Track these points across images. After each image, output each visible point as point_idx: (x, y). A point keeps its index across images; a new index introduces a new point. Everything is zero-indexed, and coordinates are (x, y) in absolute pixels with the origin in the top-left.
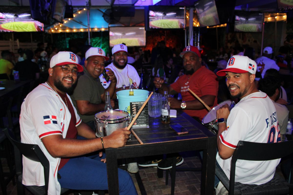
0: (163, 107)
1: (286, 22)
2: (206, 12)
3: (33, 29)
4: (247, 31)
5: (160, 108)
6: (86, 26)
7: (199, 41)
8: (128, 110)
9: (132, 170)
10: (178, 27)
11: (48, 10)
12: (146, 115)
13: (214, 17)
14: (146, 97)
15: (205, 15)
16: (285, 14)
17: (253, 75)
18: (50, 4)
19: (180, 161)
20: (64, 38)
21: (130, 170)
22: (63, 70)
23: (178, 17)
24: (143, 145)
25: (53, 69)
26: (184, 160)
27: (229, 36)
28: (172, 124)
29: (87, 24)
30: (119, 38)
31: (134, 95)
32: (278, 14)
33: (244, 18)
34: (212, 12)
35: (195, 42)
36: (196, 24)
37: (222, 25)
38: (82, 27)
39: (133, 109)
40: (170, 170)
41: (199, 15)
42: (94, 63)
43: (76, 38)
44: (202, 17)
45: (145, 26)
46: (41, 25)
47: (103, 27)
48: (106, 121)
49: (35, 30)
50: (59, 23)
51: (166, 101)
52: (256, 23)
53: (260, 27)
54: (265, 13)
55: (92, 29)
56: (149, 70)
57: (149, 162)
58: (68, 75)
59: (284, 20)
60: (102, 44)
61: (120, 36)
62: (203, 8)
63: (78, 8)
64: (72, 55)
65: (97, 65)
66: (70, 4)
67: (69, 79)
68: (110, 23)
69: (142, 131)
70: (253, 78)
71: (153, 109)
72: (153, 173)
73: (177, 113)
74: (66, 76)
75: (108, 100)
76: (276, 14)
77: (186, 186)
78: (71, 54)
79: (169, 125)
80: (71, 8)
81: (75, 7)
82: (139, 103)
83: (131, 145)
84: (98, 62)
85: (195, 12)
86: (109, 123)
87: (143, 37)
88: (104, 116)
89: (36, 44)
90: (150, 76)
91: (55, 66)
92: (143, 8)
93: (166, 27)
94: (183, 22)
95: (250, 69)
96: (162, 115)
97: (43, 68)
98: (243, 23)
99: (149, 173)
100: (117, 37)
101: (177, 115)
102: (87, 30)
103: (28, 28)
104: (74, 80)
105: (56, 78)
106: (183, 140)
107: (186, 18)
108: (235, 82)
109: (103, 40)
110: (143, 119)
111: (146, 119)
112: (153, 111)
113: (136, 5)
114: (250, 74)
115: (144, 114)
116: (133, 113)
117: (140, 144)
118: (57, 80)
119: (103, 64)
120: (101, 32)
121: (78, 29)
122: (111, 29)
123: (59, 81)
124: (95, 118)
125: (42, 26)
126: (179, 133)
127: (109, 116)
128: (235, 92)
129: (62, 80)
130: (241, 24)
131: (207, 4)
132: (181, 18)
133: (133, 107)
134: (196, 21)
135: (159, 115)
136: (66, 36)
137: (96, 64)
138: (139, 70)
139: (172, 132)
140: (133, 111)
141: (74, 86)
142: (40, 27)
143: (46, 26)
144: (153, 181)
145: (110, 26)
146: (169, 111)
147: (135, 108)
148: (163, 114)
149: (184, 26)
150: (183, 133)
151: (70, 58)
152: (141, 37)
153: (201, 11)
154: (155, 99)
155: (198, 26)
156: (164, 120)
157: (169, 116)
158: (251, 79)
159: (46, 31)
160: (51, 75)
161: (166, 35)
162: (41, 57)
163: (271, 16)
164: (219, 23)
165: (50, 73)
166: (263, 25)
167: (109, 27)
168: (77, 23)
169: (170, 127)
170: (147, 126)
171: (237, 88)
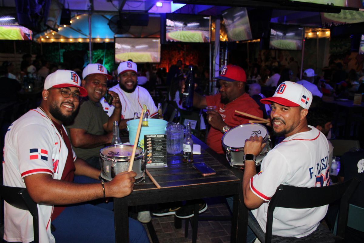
0: (185, 141)
1: (330, 40)
2: (236, 23)
3: (18, 36)
4: (285, 48)
5: (180, 142)
6: (86, 36)
7: (226, 58)
8: (141, 145)
9: (143, 219)
10: (202, 41)
11: (39, 14)
12: (164, 151)
13: (246, 30)
14: (164, 128)
15: (235, 27)
16: (328, 29)
17: (305, 110)
18: (42, 7)
19: (203, 207)
20: (58, 50)
21: (140, 219)
22: (62, 94)
23: (202, 29)
24: (161, 189)
25: (48, 92)
26: (208, 207)
27: (262, 54)
28: (196, 163)
29: (87, 33)
30: (128, 52)
31: (149, 125)
32: (320, 29)
33: (281, 32)
34: (243, 24)
35: (222, 60)
36: (223, 37)
37: (254, 41)
38: (80, 36)
39: (148, 144)
40: (190, 218)
41: (227, 27)
42: (94, 83)
43: (73, 49)
44: (231, 30)
45: (161, 38)
46: (29, 32)
47: (107, 37)
48: (114, 158)
49: (21, 38)
50: (52, 31)
51: (188, 134)
52: (296, 39)
53: (299, 44)
54: (305, 28)
55: (94, 39)
56: (163, 92)
57: (165, 210)
58: (68, 100)
59: (327, 37)
60: (105, 58)
61: (128, 49)
62: (232, 18)
63: (77, 12)
64: (74, 75)
65: (98, 86)
66: (66, 7)
67: (69, 105)
68: (117, 33)
69: (158, 171)
70: (304, 114)
71: (172, 144)
72: (169, 223)
73: (201, 149)
74: (66, 101)
75: (116, 132)
76: (318, 29)
77: (210, 238)
78: (73, 73)
79: (192, 164)
80: (68, 12)
81: (73, 11)
82: (156, 136)
83: (146, 189)
84: (98, 82)
85: (223, 22)
86: (118, 162)
87: (157, 51)
88: (112, 152)
89: (21, 55)
90: (165, 100)
91: (52, 87)
92: (159, 16)
93: (187, 40)
94: (207, 35)
95: (303, 102)
96: (183, 151)
97: (30, 87)
98: (280, 39)
99: (165, 222)
100: (124, 50)
101: (201, 152)
102: (88, 40)
103: (11, 35)
104: (75, 106)
105: (52, 103)
106: (210, 183)
107: (211, 30)
108: (281, 115)
109: (106, 53)
110: (160, 157)
111: (163, 156)
112: (172, 146)
113: (150, 11)
114: (301, 108)
115: (161, 150)
116: (148, 148)
117: (157, 188)
118: (53, 105)
119: (105, 83)
120: (104, 43)
121: (76, 39)
122: (117, 39)
123: (57, 107)
124: (101, 154)
125: (30, 34)
126: (205, 175)
127: (118, 152)
128: (279, 127)
129: (61, 106)
130: (278, 39)
131: (237, 14)
132: (205, 30)
133: (148, 141)
134: (222, 34)
135: (179, 152)
136: (60, 47)
137: (96, 85)
138: (152, 93)
139: (196, 173)
140: (148, 146)
141: (75, 114)
142: (27, 34)
143: (35, 33)
144: (168, 232)
145: (116, 36)
146: (192, 147)
147: (150, 142)
148: (185, 150)
149: (208, 39)
150: (209, 174)
151: (72, 79)
152: (154, 51)
153: (230, 22)
154: (175, 132)
155: (224, 40)
156: (186, 157)
157: (192, 153)
158: (301, 114)
159: (35, 39)
160: (45, 99)
161: (185, 50)
162: (27, 73)
163: (313, 32)
164: (251, 37)
165: (45, 97)
166: (304, 42)
167: (115, 38)
168: (74, 31)
169: (193, 167)
170: (165, 165)
171: (282, 123)
